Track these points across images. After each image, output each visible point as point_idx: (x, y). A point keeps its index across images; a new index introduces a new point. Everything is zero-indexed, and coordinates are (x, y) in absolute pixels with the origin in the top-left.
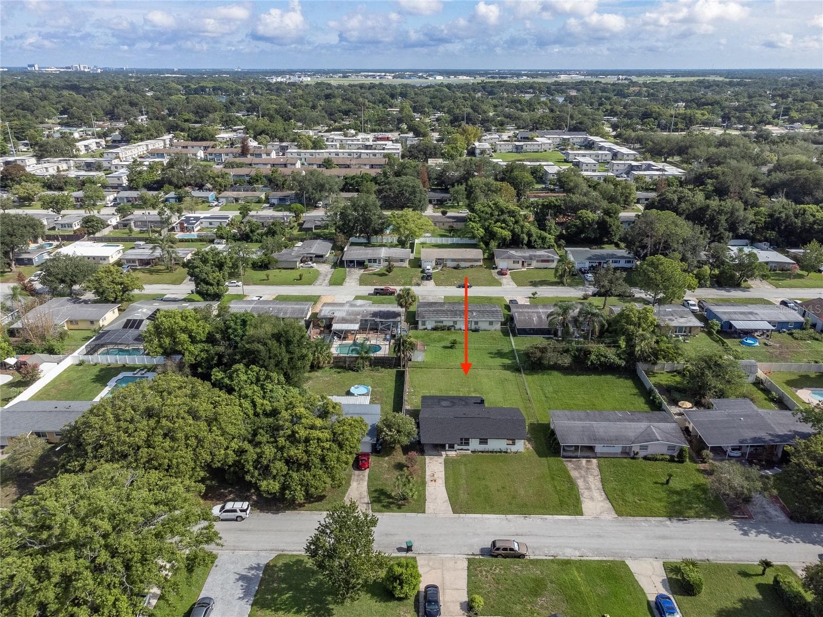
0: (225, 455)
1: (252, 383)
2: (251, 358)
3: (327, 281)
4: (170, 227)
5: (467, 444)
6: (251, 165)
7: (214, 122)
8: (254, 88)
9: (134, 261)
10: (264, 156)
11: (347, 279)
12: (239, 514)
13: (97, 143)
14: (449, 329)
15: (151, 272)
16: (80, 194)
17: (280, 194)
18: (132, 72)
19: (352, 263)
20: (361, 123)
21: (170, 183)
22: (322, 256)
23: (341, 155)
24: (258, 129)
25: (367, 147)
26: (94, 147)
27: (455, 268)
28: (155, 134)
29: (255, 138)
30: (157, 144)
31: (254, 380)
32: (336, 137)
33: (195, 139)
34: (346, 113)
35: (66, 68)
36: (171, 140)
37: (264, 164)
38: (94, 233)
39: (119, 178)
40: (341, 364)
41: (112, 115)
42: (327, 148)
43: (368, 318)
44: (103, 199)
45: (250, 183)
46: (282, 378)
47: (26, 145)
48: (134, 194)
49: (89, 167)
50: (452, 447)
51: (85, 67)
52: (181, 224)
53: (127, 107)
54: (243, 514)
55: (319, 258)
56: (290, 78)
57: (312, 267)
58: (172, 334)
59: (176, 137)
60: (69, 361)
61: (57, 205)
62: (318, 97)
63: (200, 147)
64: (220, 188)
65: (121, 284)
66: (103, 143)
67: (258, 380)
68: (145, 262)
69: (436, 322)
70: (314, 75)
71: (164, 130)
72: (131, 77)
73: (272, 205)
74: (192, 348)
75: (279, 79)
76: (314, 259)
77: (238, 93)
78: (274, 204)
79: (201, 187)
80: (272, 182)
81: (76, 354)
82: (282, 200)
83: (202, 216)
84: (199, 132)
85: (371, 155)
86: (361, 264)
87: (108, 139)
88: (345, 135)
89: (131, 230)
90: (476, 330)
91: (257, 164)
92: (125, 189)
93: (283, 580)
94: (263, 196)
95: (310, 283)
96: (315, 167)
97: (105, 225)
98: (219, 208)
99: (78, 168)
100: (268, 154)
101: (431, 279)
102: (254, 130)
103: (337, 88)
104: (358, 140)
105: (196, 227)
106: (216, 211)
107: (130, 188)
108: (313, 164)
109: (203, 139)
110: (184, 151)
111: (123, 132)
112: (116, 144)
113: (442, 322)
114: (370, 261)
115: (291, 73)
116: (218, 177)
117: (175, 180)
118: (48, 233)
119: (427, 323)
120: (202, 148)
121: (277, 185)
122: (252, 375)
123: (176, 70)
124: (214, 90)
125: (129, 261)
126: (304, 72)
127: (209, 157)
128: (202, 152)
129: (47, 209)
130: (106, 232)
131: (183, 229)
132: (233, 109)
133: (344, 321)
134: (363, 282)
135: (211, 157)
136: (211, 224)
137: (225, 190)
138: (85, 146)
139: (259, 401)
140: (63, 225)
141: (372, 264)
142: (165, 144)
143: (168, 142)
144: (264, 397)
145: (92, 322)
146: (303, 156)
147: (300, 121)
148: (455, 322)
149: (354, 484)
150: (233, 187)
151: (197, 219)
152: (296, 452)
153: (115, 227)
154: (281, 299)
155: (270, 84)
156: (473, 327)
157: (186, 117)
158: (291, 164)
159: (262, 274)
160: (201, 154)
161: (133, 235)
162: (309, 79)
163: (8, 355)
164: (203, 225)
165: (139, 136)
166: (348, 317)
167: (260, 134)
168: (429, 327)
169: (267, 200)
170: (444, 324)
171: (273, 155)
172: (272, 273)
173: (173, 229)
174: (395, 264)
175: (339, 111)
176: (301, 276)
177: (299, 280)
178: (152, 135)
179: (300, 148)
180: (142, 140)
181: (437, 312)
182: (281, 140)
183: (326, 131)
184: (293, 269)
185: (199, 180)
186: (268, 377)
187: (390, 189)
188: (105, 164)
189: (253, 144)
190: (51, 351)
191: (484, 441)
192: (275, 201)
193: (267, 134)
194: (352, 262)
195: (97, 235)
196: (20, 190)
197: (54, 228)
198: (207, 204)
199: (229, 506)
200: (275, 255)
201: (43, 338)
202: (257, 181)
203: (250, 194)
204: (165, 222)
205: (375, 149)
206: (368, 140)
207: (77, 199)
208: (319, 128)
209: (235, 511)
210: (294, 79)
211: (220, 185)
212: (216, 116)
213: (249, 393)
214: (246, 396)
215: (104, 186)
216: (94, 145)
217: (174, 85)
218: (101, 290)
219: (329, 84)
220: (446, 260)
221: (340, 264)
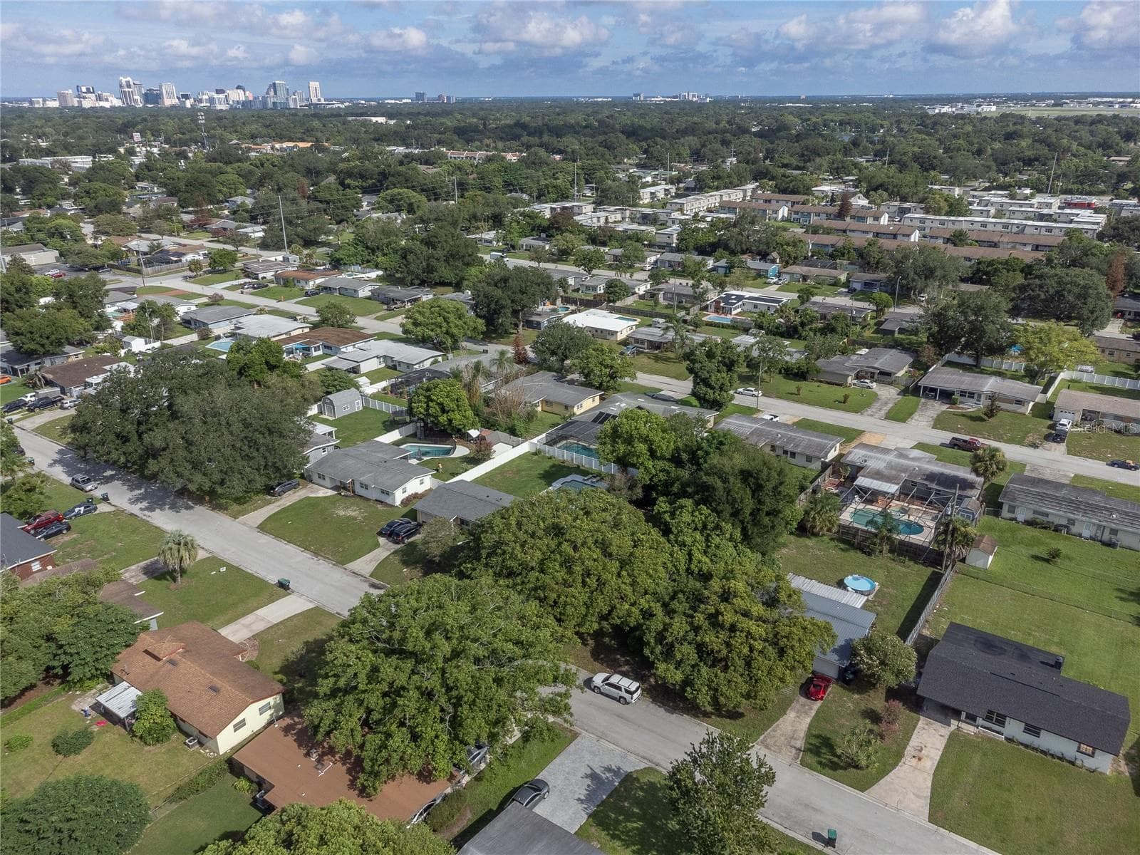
0: (628, 613)
1: (696, 529)
2: (704, 495)
3: (883, 413)
4: (704, 304)
5: (1001, 722)
6: (845, 231)
7: (820, 169)
8: (898, 122)
9: (642, 341)
10: (870, 221)
11: (916, 416)
12: (623, 694)
13: (666, 190)
14: (1057, 529)
15: (657, 359)
16: (619, 251)
17: (868, 276)
18: (745, 101)
19: (931, 392)
20: (1048, 180)
21: (726, 247)
22: (889, 374)
23: (990, 227)
24: (876, 182)
25: (1042, 217)
26: (661, 195)
27: (1118, 432)
28: (735, 181)
29: (867, 195)
30: (735, 196)
31: (700, 525)
32: (994, 199)
33: (783, 191)
34: (1029, 162)
35: (674, 97)
36: (754, 191)
37: (864, 232)
38: (614, 301)
39: (670, 236)
40: (849, 538)
41: (698, 157)
42: (970, 215)
43: (918, 480)
44: (643, 260)
45: (832, 256)
46: (738, 534)
47: (591, 189)
48: (678, 257)
49: (645, 219)
50: (972, 718)
51: (694, 96)
52: (717, 302)
53: (717, 146)
54: (627, 696)
55: (884, 376)
56: (962, 108)
57: (869, 387)
58: (629, 441)
59: (762, 187)
60: (525, 448)
61: (589, 263)
62: (993, 136)
63: (787, 202)
64: (788, 260)
65: (612, 367)
66: (673, 190)
67: (705, 527)
68: (655, 346)
69: (1035, 512)
70: (1005, 102)
71: (749, 176)
72: (742, 108)
73: (852, 291)
74: (650, 464)
75: (946, 109)
76: (876, 377)
77: (873, 129)
78: (855, 290)
79: (764, 256)
80: (864, 259)
81: (535, 440)
82: (869, 285)
83: (747, 295)
84: (791, 181)
85: (1043, 230)
86: (946, 396)
87: (682, 185)
88: (1012, 197)
89: (657, 303)
90: (1110, 545)
91: (853, 231)
92: (672, 250)
93: (637, 802)
94: (843, 278)
95: (856, 411)
96: (940, 241)
97: (628, 291)
98: (777, 287)
99: (633, 220)
100: (877, 218)
101: (1062, 441)
102: (869, 182)
103: (1033, 123)
104: (1031, 206)
105: (735, 309)
106: (771, 291)
107: (678, 250)
108: (937, 238)
109: (793, 192)
110: (765, 206)
111: (699, 179)
112: (688, 191)
113: (1047, 515)
114: (963, 394)
115: (968, 99)
116: (788, 245)
117: (732, 244)
118: (571, 294)
119: (1018, 511)
120: (789, 204)
121: (868, 263)
122: (699, 518)
123: (803, 97)
124: (841, 124)
125: (637, 341)
126: (989, 99)
127: (794, 216)
128: (786, 209)
129: (579, 266)
130: (629, 301)
131: (718, 309)
132: (855, 151)
133: (878, 475)
134: (939, 423)
135: (796, 216)
136: (756, 307)
137: (794, 263)
138: (652, 193)
139: (697, 555)
140: (587, 288)
141: (966, 399)
142: (745, 196)
143: (749, 193)
144: (705, 552)
145: (566, 407)
146: (928, 224)
147: (946, 172)
148: (1072, 522)
149: (791, 715)
150: (806, 261)
151: (739, 298)
152: (712, 639)
153: (641, 297)
154: (805, 425)
155: (927, 115)
156: (1106, 537)
157: (786, 161)
158: (904, 235)
159: (792, 385)
160: (784, 212)
161: (658, 310)
162: (994, 108)
163: (473, 426)
164: (745, 308)
165: (716, 184)
166: (886, 472)
167: (876, 189)
168: (1021, 517)
169: (847, 284)
170: (1051, 519)
171: (884, 220)
172: (807, 387)
173: (706, 308)
174: (1004, 406)
175: (1019, 160)
176: (846, 397)
177: (842, 403)
178: (731, 183)
179: (927, 213)
180: (718, 189)
181: (1043, 497)
182: (904, 199)
183: (986, 189)
184: (840, 385)
185: (764, 247)
186: (717, 527)
187: (1041, 287)
188: (662, 218)
189: (860, 201)
190: (512, 431)
191: (1033, 730)
192: (857, 286)
193: (886, 190)
194: (933, 390)
195: (618, 304)
196: (561, 241)
197: (577, 290)
198: (764, 280)
199: (615, 679)
200: (821, 363)
201: (509, 415)
202: (843, 255)
203: (826, 271)
204: (698, 298)
205: (1055, 221)
206: (1049, 205)
207: (616, 258)
208: (976, 184)
209: (619, 688)
210: (968, 109)
211: (789, 256)
212: (824, 161)
213: (689, 540)
214: (684, 544)
215: (651, 245)
216: (663, 192)
217: (791, 117)
218: (586, 371)
219: (1022, 117)
220: (1104, 415)
221: (913, 390)
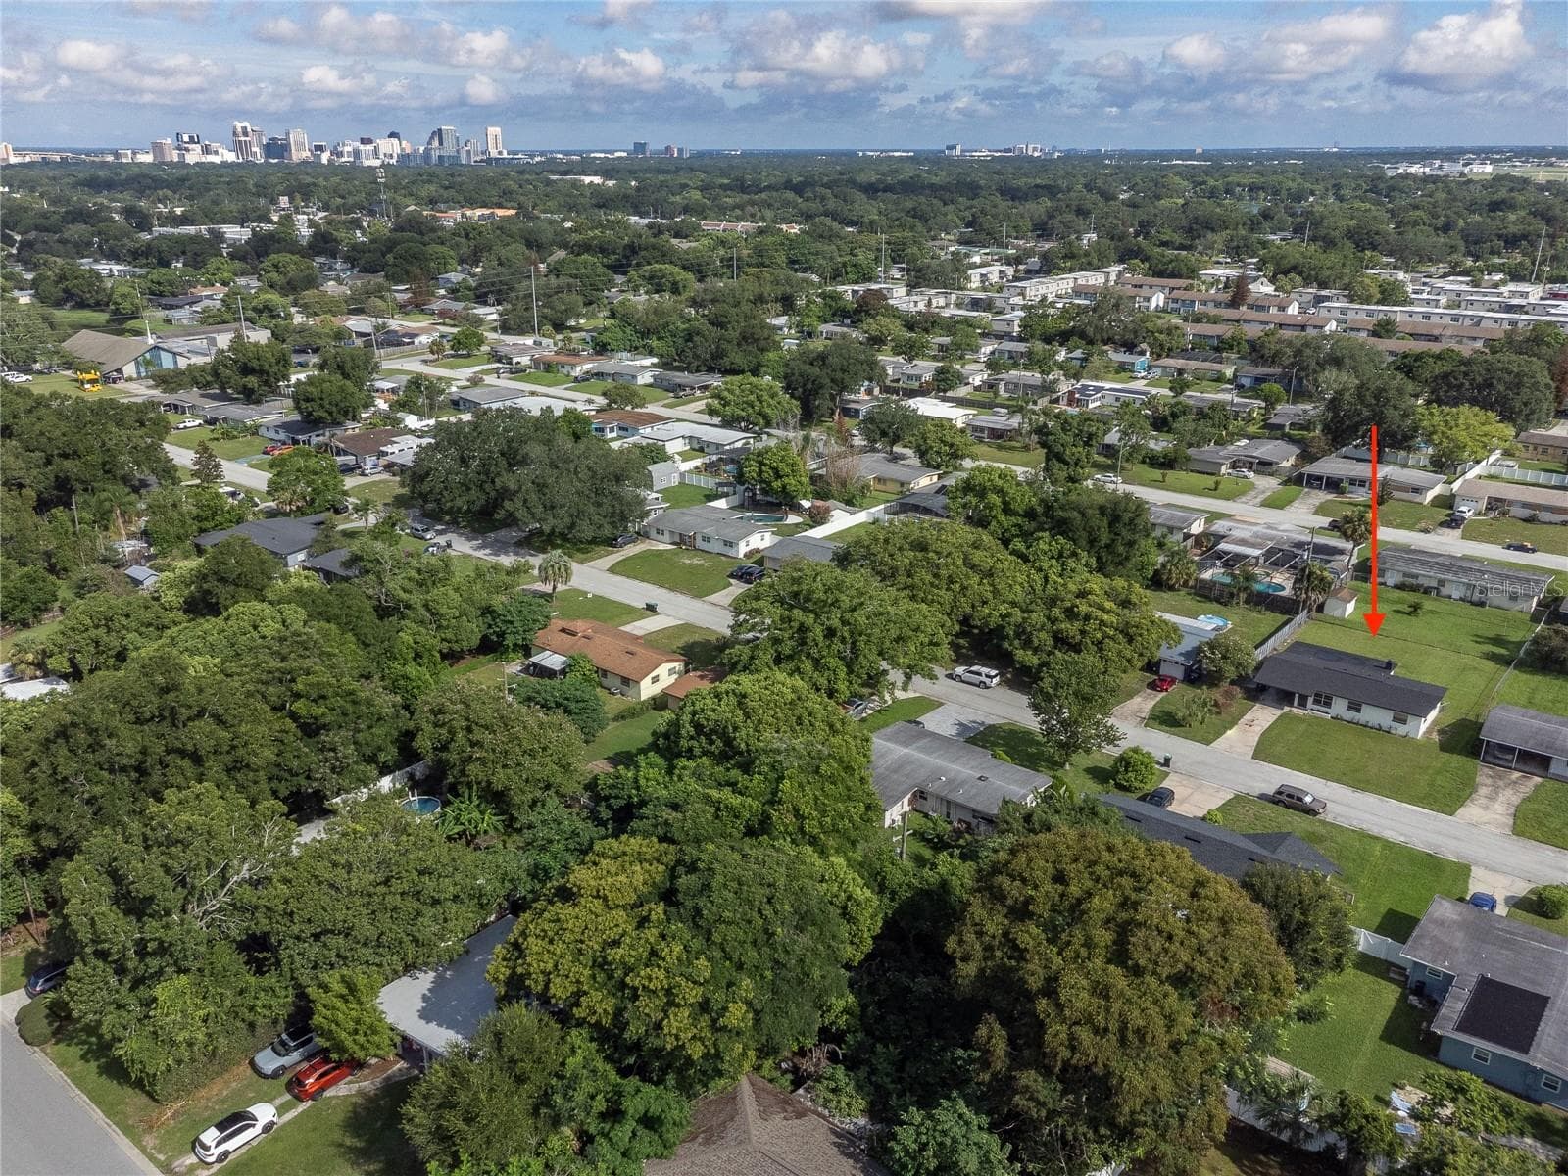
1: (1052, 557)
2: (1062, 528)
3: (1258, 500)
4: (1055, 396)
6: (1238, 321)
7: (1212, 248)
9: (983, 428)
10: (1273, 310)
11: (1296, 504)
12: (984, 679)
13: (1001, 272)
14: (1427, 591)
15: (1000, 448)
16: (946, 340)
17: (1260, 371)
18: (1111, 157)
19: (1316, 482)
20: (1533, 262)
21: (1082, 335)
22: (1271, 465)
23: (1434, 319)
24: (1286, 264)
25: (1510, 308)
26: (994, 278)
27: (1525, 520)
28: (1095, 261)
29: (1273, 280)
30: (1094, 279)
31: (1056, 552)
32: (1450, 287)
33: (1160, 274)
36: (1120, 274)
37: (1262, 323)
38: (944, 391)
39: (1010, 323)
40: (1206, 592)
41: (1043, 230)
42: (1412, 303)
43: (1284, 546)
44: (976, 350)
45: (1217, 349)
46: (1093, 561)
47: (901, 270)
48: (1022, 347)
49: (976, 304)
50: (1303, 703)
52: (1071, 393)
53: (1070, 217)
54: (987, 681)
55: (1265, 466)
56: (1440, 167)
57: (1244, 476)
59: (1131, 270)
60: (865, 515)
61: (910, 351)
62: (1472, 207)
63: (1164, 287)
64: (1160, 350)
66: (1010, 271)
67: (1061, 555)
68: (996, 433)
69: (1406, 575)
70: (1509, 159)
71: (1113, 256)
72: (1106, 166)
73: (1240, 387)
75: (1415, 169)
76: (1254, 466)
77: (1299, 198)
78: (1243, 386)
79: (1130, 347)
80: (1256, 351)
81: (872, 511)
82: (1259, 380)
83: (1108, 386)
84: (1171, 261)
85: (1506, 323)
86: (1333, 485)
87: (1021, 267)
88: (1475, 284)
89: (996, 394)
90: (1480, 604)
91: (1249, 322)
92: (1012, 339)
93: (1001, 738)
94: (1229, 372)
95: (1228, 498)
96: (1364, 334)
97: (962, 380)
98: (1145, 382)
99: (959, 305)
100: (1282, 308)
101: (1459, 527)
102: (1277, 264)
103: (1540, 189)
104: (1499, 295)
105: (1093, 401)
106: (1139, 385)
107: (1020, 339)
108: (1359, 330)
109: (1173, 276)
110: (1134, 292)
111: (1045, 257)
112: (1030, 273)
113: (1416, 577)
114: (1353, 482)
116: (1161, 333)
117: (1090, 331)
118: (888, 383)
119: (1388, 575)
120: (1167, 291)
121: (1262, 356)
122: (1055, 547)
123: (1199, 151)
124: (1251, 190)
125: (977, 428)
127: (1171, 305)
128: (1162, 296)
129: (898, 354)
130: (962, 392)
131: (1071, 402)
132: (1266, 225)
133: (1241, 542)
134: (1322, 509)
135: (1175, 305)
136: (1117, 399)
137: (1168, 356)
138: (982, 275)
140: (910, 377)
141: (1354, 488)
142: (1107, 281)
143: (1113, 277)
145: (903, 483)
146: (1351, 315)
147: (1391, 253)
148: (1442, 583)
149: (1138, 699)
150: (1184, 353)
151: (1098, 390)
153: (977, 389)
155: (1383, 177)
156: (1476, 598)
157: (1165, 238)
158: (1315, 327)
159: (1157, 474)
160: (1158, 299)
161: (998, 401)
162: (1488, 168)
163: (804, 497)
164: (1105, 401)
165: (1069, 264)
166: (1252, 540)
167: (1285, 273)
168: (1390, 582)
169: (1234, 380)
170: (1420, 581)
171: (1293, 309)
172: (1173, 475)
173: (1057, 401)
174: (1399, 494)
175: (1501, 237)
176: (1218, 486)
177: (1212, 491)
178: (1089, 263)
179: (1352, 301)
180: (1071, 270)
181: (1415, 561)
182: (1323, 285)
183: (1444, 275)
184: (1212, 474)
185: (1129, 336)
188: (999, 303)
189: (1263, 288)
190: (848, 501)
191: (1355, 706)
192: (1246, 382)
193: (1300, 274)
194: (1319, 479)
195: (949, 394)
196: (872, 326)
197: (898, 380)
198: (1130, 374)
200: (1191, 451)
201: (844, 486)
202: (1231, 347)
203: (1207, 365)
204: (1048, 388)
205: (1527, 313)
206: (1524, 295)
207: (941, 347)
208: (1432, 269)
209: (979, 676)
210: (1449, 169)
211: (1162, 346)
212: (1219, 239)
214: (1040, 569)
215: (984, 335)
216: (996, 274)
217: (1178, 180)
219: (1527, 181)
220: (1511, 502)
221: (1296, 480)
